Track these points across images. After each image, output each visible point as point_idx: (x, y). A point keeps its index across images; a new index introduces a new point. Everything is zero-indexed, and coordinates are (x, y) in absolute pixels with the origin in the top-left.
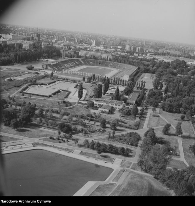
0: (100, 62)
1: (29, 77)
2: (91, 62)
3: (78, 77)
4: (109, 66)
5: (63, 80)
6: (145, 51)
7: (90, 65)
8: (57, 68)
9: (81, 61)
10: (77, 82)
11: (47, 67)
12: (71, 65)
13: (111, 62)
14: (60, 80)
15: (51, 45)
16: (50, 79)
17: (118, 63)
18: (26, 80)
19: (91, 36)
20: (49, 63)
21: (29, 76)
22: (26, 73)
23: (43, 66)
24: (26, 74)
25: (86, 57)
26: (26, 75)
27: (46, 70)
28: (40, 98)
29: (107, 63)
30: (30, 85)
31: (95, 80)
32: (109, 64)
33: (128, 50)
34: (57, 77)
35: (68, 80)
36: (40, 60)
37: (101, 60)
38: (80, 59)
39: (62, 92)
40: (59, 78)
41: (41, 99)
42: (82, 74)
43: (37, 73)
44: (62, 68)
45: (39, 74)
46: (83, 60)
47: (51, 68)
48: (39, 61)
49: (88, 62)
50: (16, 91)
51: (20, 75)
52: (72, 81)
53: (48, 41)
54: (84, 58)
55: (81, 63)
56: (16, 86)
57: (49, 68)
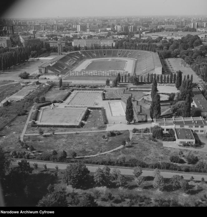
0: (104, 51)
1: (31, 92)
2: (94, 53)
3: (95, 80)
4: (117, 55)
5: (78, 88)
6: (138, 30)
7: (93, 57)
8: (60, 70)
9: (82, 54)
10: (100, 88)
11: (47, 70)
12: (73, 61)
13: (119, 50)
14: (75, 90)
15: (33, 38)
16: (60, 89)
17: (127, 50)
18: (28, 99)
19: (65, 20)
20: (48, 65)
21: (29, 91)
22: (22, 84)
23: (40, 70)
24: (23, 86)
25: (86, 48)
26: (24, 88)
27: (46, 75)
28: (68, 131)
29: (114, 51)
30: (39, 108)
31: (121, 81)
32: (117, 53)
33: (120, 31)
34: (68, 84)
35: (85, 87)
36: (29, 60)
37: (105, 49)
38: (79, 52)
39: (92, 111)
40: (71, 86)
41: (72, 134)
42: (96, 75)
43: (38, 83)
44: (65, 68)
45: (40, 83)
46: (84, 53)
47: (52, 72)
48: (29, 62)
49: (90, 54)
50: (24, 124)
51: (17, 91)
52: (91, 87)
53: (25, 33)
54: (83, 50)
55: (83, 57)
56: (20, 113)
57: (49, 71)
